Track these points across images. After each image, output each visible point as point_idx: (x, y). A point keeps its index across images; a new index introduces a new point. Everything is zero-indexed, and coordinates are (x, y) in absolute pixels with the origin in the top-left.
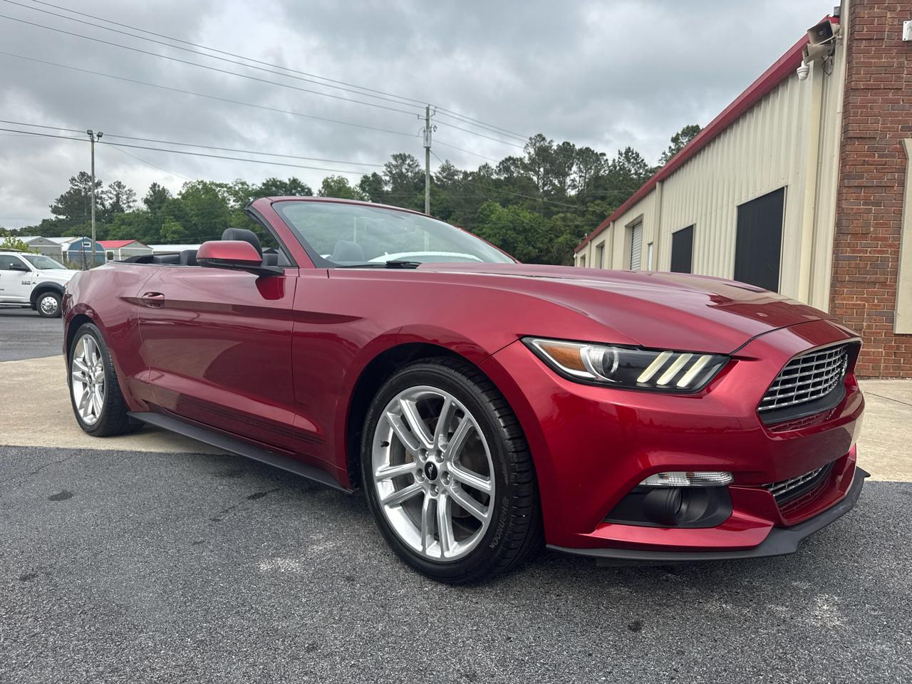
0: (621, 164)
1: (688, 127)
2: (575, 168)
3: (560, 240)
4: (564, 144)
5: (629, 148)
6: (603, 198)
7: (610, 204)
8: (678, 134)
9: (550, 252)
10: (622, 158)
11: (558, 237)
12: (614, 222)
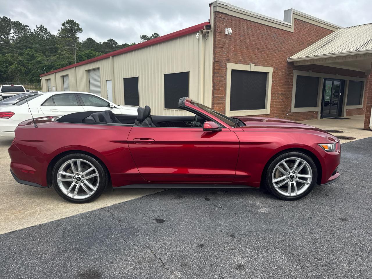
0: (38, 32)
1: (69, 20)
2: (12, 31)
3: (12, 66)
4: (4, 17)
5: (42, 26)
6: (30, 47)
7: (36, 51)
8: (64, 22)
9: (7, 73)
10: (39, 30)
11: (10, 65)
12: (75, 67)
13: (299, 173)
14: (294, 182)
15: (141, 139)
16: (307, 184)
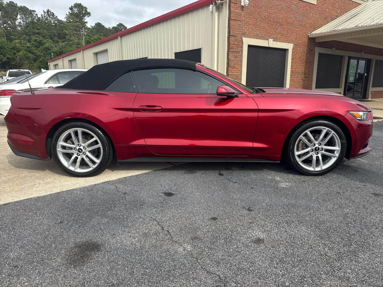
0: (46, 17)
1: (76, 4)
2: (19, 16)
3: (20, 53)
4: (10, 2)
5: (49, 10)
6: (37, 34)
7: (43, 37)
8: (72, 6)
9: (16, 60)
10: (46, 15)
11: (18, 52)
12: (83, 50)
13: (325, 145)
14: (320, 155)
15: (148, 106)
16: (334, 157)
